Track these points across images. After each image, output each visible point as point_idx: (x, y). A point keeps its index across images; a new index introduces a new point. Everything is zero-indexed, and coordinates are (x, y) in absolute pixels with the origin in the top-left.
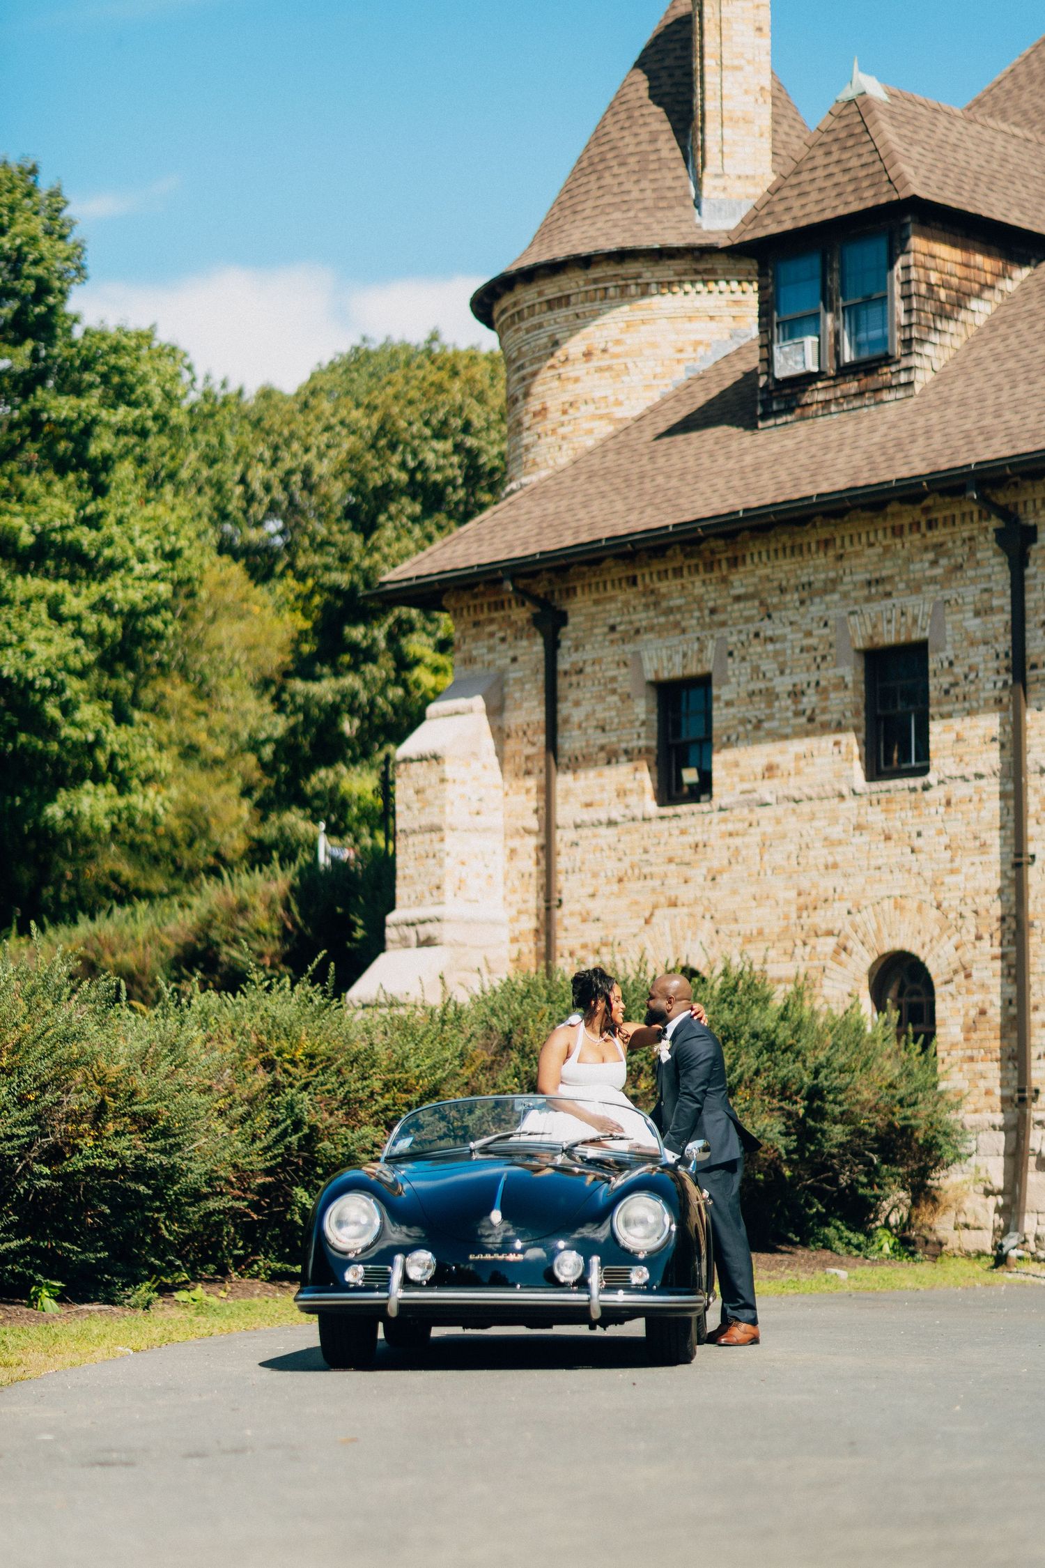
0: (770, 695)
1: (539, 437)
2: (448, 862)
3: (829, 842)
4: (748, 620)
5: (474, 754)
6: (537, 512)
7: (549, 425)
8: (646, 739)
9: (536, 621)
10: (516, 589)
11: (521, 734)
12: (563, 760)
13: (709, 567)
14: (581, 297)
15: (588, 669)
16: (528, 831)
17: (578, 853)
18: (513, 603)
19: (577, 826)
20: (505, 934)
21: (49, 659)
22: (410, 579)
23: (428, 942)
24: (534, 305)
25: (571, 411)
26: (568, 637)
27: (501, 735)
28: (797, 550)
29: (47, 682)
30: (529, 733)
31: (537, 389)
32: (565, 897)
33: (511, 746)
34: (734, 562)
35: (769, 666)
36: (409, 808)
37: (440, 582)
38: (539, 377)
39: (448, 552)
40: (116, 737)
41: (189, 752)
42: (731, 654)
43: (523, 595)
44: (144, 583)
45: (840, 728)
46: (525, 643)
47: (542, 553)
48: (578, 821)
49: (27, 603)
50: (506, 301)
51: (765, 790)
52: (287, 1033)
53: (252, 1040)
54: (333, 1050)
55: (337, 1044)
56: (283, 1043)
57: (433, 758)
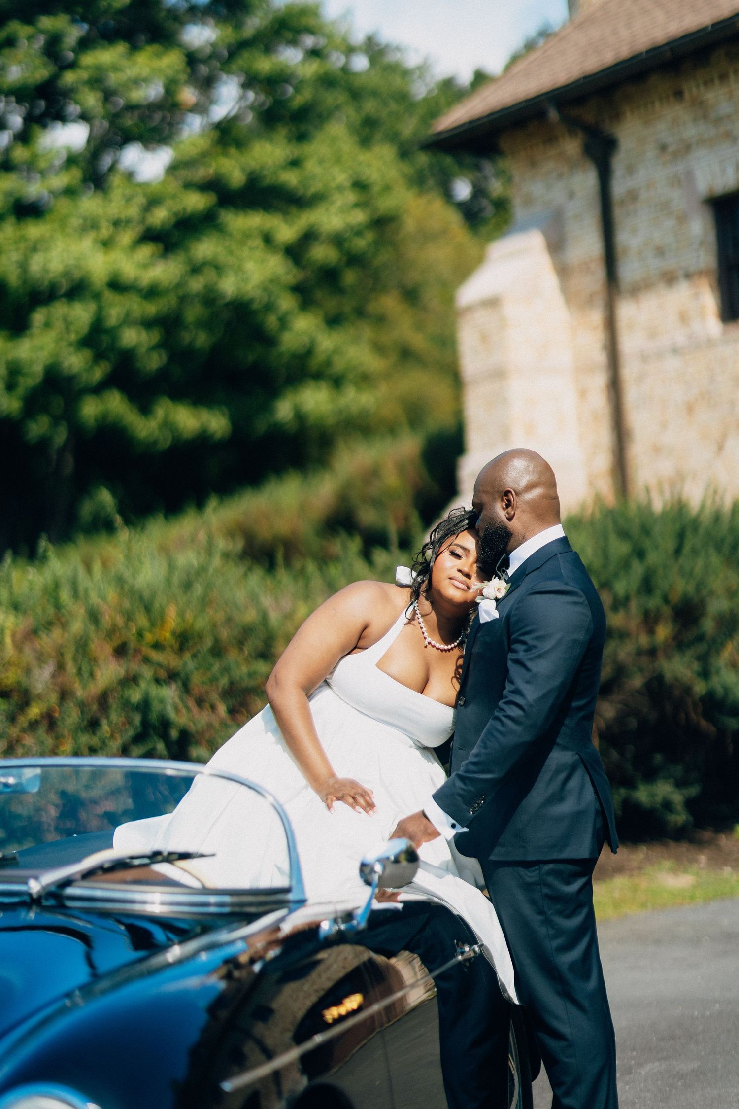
5: (536, 294)
8: (705, 258)
9: (588, 151)
10: (563, 118)
11: (584, 271)
12: (624, 288)
15: (643, 195)
16: (595, 368)
17: (647, 386)
26: (619, 163)
27: (563, 271)
30: (593, 269)
32: (635, 430)
33: (575, 282)
40: (327, 342)
41: (406, 355)
43: (573, 125)
46: (578, 177)
48: (645, 352)
52: (148, 609)
53: (106, 620)
54: (214, 626)
55: (220, 616)
56: (142, 620)
57: (492, 303)
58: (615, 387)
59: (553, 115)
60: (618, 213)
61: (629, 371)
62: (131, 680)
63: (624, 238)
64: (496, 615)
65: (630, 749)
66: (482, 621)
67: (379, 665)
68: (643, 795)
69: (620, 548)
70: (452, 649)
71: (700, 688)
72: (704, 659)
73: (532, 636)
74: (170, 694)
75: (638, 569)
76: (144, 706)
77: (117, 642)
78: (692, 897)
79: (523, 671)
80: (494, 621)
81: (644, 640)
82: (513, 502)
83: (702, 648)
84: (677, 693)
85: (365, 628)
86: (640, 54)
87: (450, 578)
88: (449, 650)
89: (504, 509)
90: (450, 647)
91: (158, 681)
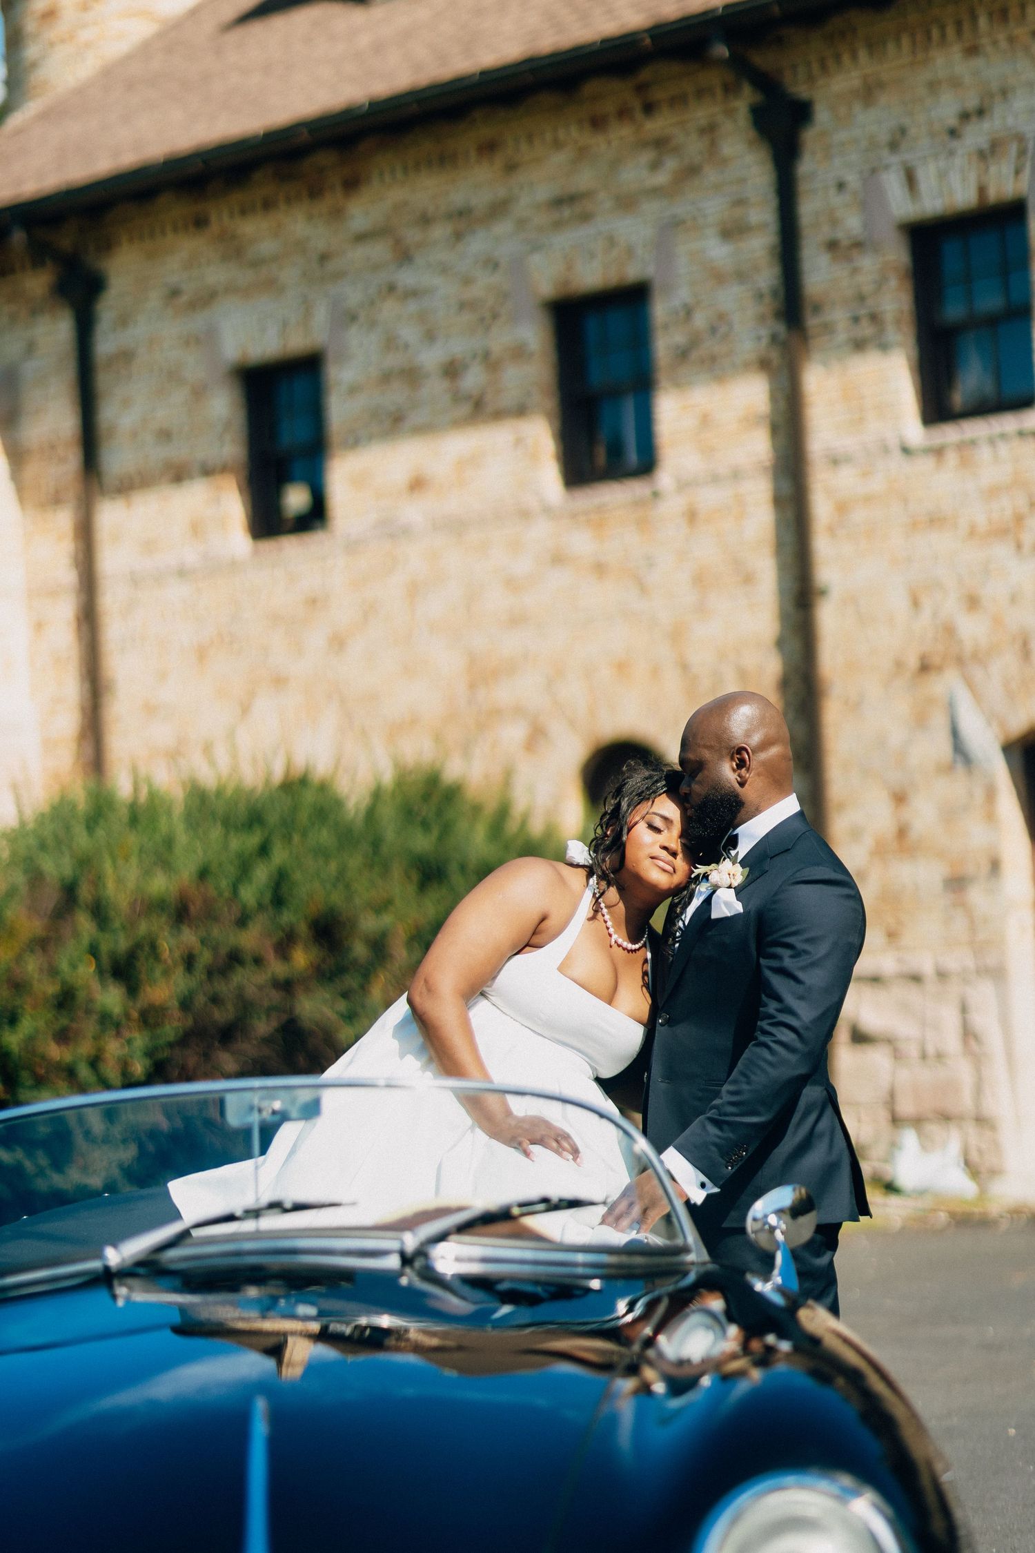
0: (411, 376)
3: (512, 584)
4: (376, 268)
6: (56, 137)
8: (232, 448)
9: (61, 289)
10: (30, 243)
11: (47, 453)
12: (108, 482)
13: (315, 193)
16: (60, 590)
19: (135, 580)
20: (32, 740)
26: (107, 309)
27: (17, 454)
28: (445, 161)
30: (60, 451)
32: (117, 679)
34: (352, 185)
35: (409, 333)
42: (353, 318)
43: (43, 250)
45: (520, 411)
46: (44, 324)
47: (67, 189)
51: (414, 512)
58: (88, 618)
60: (103, 379)
61: (110, 600)
63: (109, 413)
64: (739, 908)
66: (714, 915)
67: (561, 969)
70: (639, 949)
72: (351, 998)
73: (800, 938)
75: (263, 872)
79: (792, 983)
80: (736, 917)
82: (748, 763)
83: (347, 982)
85: (544, 919)
87: (652, 858)
88: (635, 951)
89: (734, 770)
90: (637, 946)
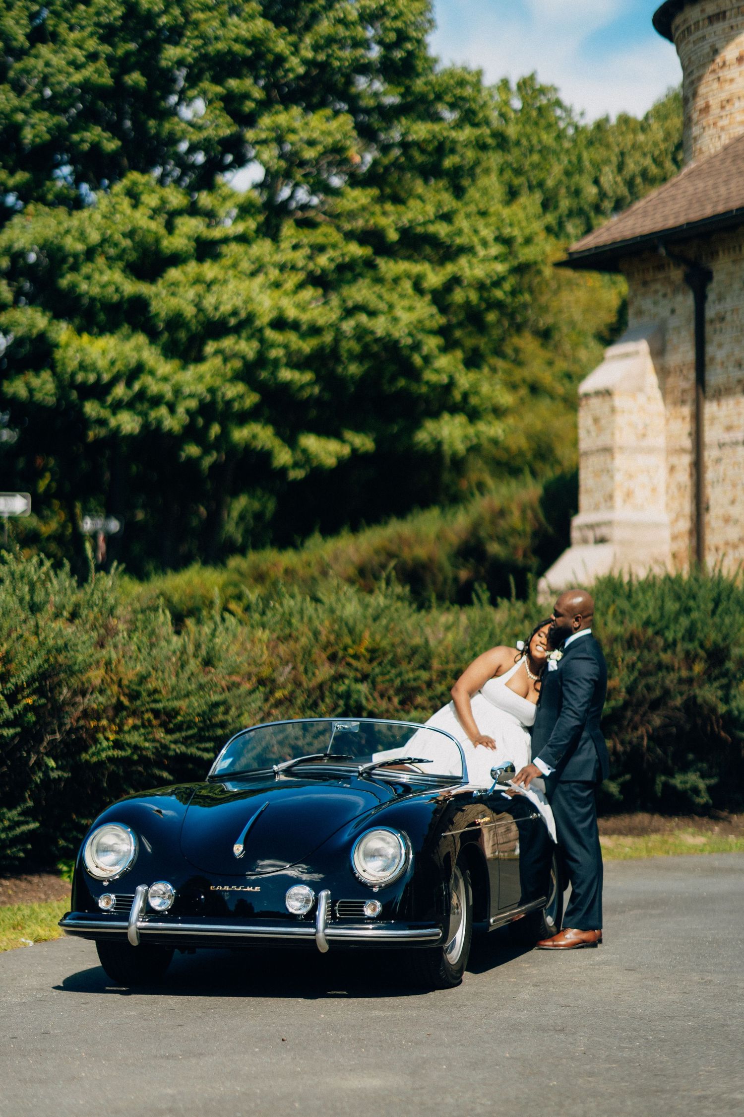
1: (704, 128)
2: (619, 477)
5: (641, 389)
6: (691, 190)
7: (711, 119)
9: (688, 279)
10: (670, 254)
11: (678, 373)
12: (710, 391)
14: (734, 11)
15: (729, 317)
16: (683, 450)
17: (721, 468)
18: (672, 266)
19: (721, 446)
20: (666, 534)
21: (411, 323)
22: (589, 250)
23: (602, 540)
24: (698, 22)
25: (728, 108)
26: (713, 291)
27: (663, 372)
29: (409, 341)
30: (685, 372)
31: (702, 90)
32: (712, 503)
33: (671, 381)
36: (589, 432)
37: (611, 250)
38: (704, 81)
39: (621, 225)
40: (465, 380)
41: (535, 389)
43: (679, 260)
44: (487, 264)
46: (680, 298)
47: (688, 224)
48: (722, 441)
49: (396, 280)
50: (678, 20)
52: (351, 631)
53: (323, 638)
54: (393, 645)
55: (397, 640)
56: (347, 640)
57: (607, 393)
58: (698, 467)
59: (662, 251)
60: (709, 329)
61: (710, 455)
62: (339, 678)
63: (711, 350)
64: (556, 668)
65: (671, 749)
66: (550, 670)
67: (506, 684)
68: (678, 781)
69: (672, 606)
71: (722, 709)
72: (726, 688)
73: (573, 678)
74: (363, 688)
75: (684, 622)
76: (347, 695)
77: (330, 651)
78: (702, 851)
79: (571, 694)
80: (555, 671)
81: (684, 673)
83: (724, 681)
84: (706, 711)
85: (500, 667)
86: (731, 211)
87: (536, 646)
91: (357, 680)
